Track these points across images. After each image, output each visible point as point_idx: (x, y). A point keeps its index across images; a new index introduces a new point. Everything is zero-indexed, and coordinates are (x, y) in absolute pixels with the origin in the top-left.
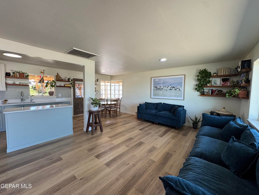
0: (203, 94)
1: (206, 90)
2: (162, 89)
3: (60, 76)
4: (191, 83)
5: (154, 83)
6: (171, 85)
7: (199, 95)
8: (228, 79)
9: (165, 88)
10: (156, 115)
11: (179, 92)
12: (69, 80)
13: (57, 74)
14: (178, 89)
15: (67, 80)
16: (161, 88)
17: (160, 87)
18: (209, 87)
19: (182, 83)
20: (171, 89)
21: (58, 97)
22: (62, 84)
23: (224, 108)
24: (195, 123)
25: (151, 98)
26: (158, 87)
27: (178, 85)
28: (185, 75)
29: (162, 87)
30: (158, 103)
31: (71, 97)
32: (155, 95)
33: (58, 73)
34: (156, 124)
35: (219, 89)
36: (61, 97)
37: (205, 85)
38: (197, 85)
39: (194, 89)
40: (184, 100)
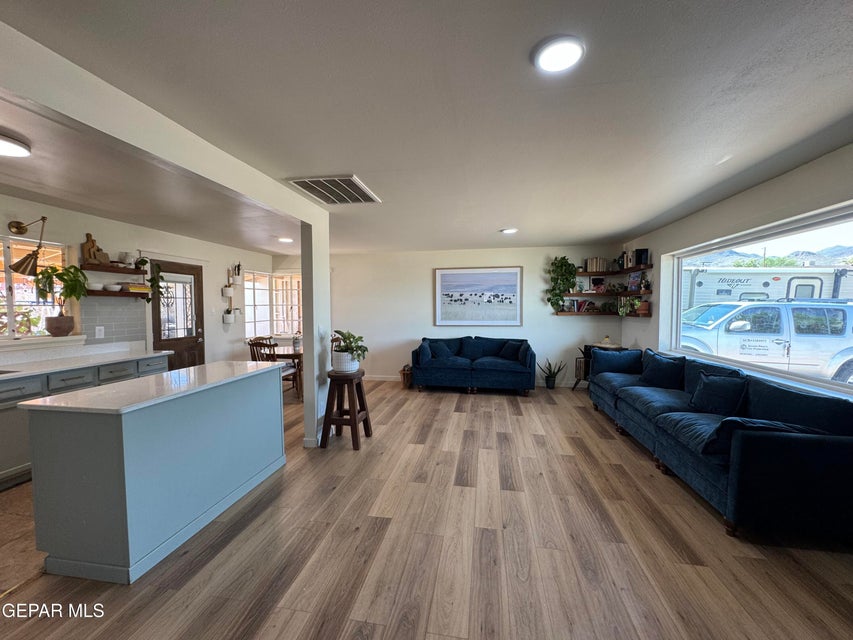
0: (560, 310)
1: (567, 301)
2: (466, 300)
3: (99, 250)
4: (535, 286)
5: (442, 285)
6: (490, 290)
7: (553, 314)
8: (602, 280)
9: (474, 298)
10: (473, 369)
11: (511, 307)
12: (138, 268)
13: (84, 240)
14: (508, 301)
15: (133, 267)
16: (463, 298)
17: (461, 295)
18: (573, 295)
19: (515, 286)
20: (489, 301)
21: (91, 341)
22: (112, 281)
23: (607, 337)
24: (551, 377)
25: (435, 325)
26: (456, 296)
27: (505, 291)
28: (522, 268)
29: (466, 295)
30: (461, 339)
31: (144, 338)
32: (446, 316)
33: (88, 236)
34: (472, 392)
35: (589, 299)
36: (106, 341)
37: (566, 291)
38: (547, 291)
39: (543, 300)
40: (522, 325)
